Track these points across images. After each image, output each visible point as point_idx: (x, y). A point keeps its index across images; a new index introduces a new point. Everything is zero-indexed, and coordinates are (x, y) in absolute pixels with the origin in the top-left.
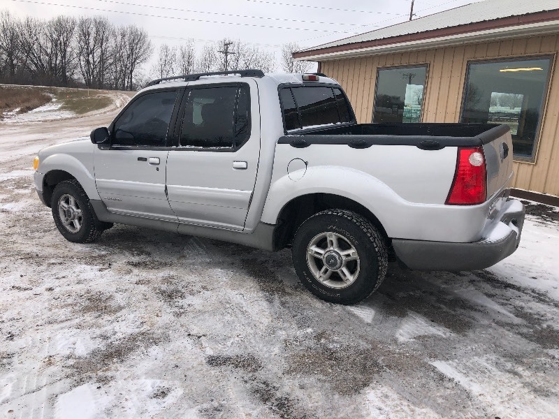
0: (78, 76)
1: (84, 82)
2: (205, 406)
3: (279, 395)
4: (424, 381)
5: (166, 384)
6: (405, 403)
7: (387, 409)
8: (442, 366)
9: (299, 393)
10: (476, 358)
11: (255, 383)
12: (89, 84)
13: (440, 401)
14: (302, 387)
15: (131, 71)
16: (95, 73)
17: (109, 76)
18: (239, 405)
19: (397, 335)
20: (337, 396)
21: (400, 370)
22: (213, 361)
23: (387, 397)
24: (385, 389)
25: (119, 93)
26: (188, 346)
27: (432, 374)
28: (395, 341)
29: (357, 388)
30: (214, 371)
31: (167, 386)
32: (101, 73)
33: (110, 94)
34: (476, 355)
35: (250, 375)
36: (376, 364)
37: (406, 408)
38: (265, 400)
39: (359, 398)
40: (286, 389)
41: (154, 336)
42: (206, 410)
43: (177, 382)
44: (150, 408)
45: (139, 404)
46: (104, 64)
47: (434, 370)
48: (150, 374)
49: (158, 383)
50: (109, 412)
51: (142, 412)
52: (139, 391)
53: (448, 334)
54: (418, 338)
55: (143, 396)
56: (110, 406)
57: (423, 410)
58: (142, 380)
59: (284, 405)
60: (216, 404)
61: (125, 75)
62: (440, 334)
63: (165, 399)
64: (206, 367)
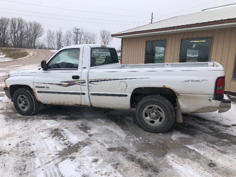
0: (10, 42)
1: (13, 45)
2: (113, 163)
3: (137, 158)
4: (185, 151)
5: (95, 158)
6: (180, 158)
7: (175, 160)
8: (190, 147)
9: (144, 158)
10: (200, 144)
11: (127, 155)
12: (15, 46)
13: (191, 157)
14: (144, 156)
15: (35, 40)
16: (18, 41)
17: (25, 42)
18: (125, 162)
19: (172, 138)
20: (157, 158)
21: (176, 149)
22: (110, 150)
23: (174, 157)
24: (173, 155)
25: (30, 50)
26: (99, 145)
27: (187, 149)
28: (172, 140)
29: (163, 155)
30: (111, 153)
31: (96, 159)
32: (21, 41)
33: (27, 51)
34: (200, 142)
35: (125, 153)
36: (167, 147)
37: (181, 160)
38: (133, 161)
39: (165, 158)
40: (139, 157)
41: (84, 143)
42: (114, 165)
43: (100, 157)
44: (93, 165)
45: (89, 164)
46: (22, 37)
47: (187, 148)
48: (89, 155)
49: (93, 157)
50: (79, 167)
51: (91, 167)
52: (87, 160)
53: (189, 137)
54: (179, 138)
55: (89, 162)
56: (79, 166)
57: (187, 160)
58: (87, 157)
59: (140, 162)
60: (116, 163)
61: (31, 42)
62: (186, 137)
63: (98, 162)
64: (108, 152)
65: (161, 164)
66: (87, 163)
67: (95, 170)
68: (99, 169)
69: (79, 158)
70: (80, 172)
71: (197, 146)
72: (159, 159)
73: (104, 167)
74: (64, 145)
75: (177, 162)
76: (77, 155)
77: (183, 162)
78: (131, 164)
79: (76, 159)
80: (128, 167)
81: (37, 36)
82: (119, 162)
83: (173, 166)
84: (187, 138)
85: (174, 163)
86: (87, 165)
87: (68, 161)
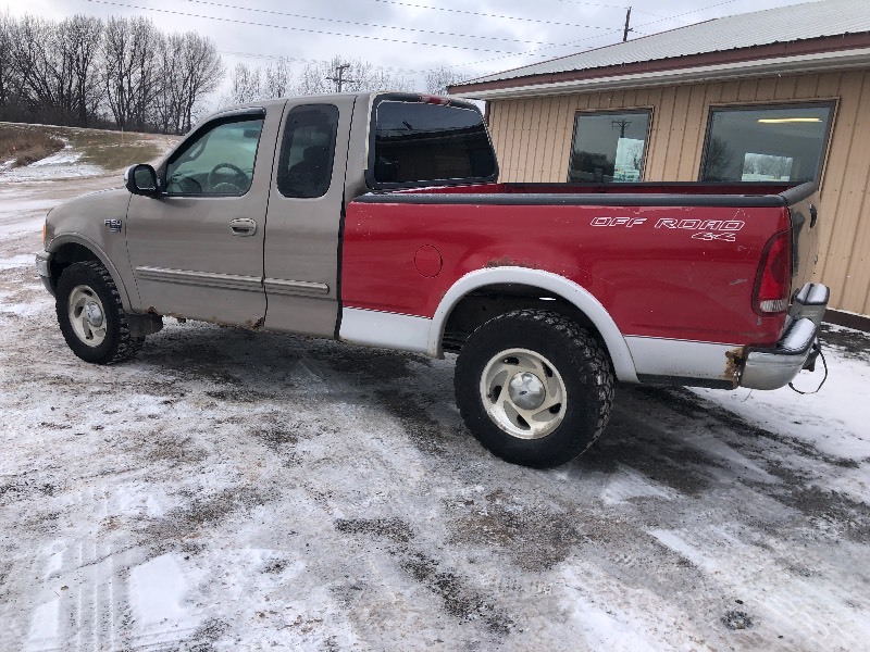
0: (105, 110)
1: (113, 119)
2: (339, 583)
3: (440, 570)
5: (280, 555)
6: (613, 582)
7: (589, 589)
8: (664, 536)
9: (467, 569)
10: (712, 527)
11: (405, 555)
12: (121, 124)
13: (661, 580)
14: (472, 561)
15: (190, 104)
16: (132, 105)
17: (154, 112)
18: (386, 581)
19: (603, 496)
20: (519, 574)
21: (608, 542)
22: (343, 526)
23: (589, 574)
24: (588, 565)
25: (171, 138)
27: (651, 546)
28: (601, 504)
29: (548, 562)
30: (347, 540)
31: (281, 559)
32: (141, 106)
34: (712, 523)
35: (399, 544)
36: (573, 532)
37: (615, 589)
38: (421, 578)
39: (551, 576)
40: (451, 563)
41: (258, 492)
42: (340, 589)
43: (296, 554)
44: (262, 585)
45: (246, 580)
46: (146, 92)
47: (654, 541)
48: (257, 542)
49: (269, 553)
50: (204, 589)
51: (251, 591)
52: (244, 564)
53: (674, 496)
54: (632, 500)
55: (250, 569)
56: (206, 581)
57: (638, 591)
58: (247, 550)
59: (447, 584)
60: (353, 582)
61: (179, 111)
62: (662, 494)
63: (282, 574)
64: (336, 534)
65: (528, 600)
66: (239, 573)
67: (263, 606)
68: (277, 604)
69: (217, 553)
70: (201, 610)
71: (697, 537)
72: (526, 579)
73: (299, 597)
74: (178, 498)
75: (595, 597)
76: (211, 541)
77: (619, 601)
78: (408, 593)
79: (205, 553)
80: (395, 600)
81: (200, 90)
82: (365, 579)
83: (575, 615)
84: (665, 502)
85: (582, 602)
86: (236, 581)
87: (170, 561)
